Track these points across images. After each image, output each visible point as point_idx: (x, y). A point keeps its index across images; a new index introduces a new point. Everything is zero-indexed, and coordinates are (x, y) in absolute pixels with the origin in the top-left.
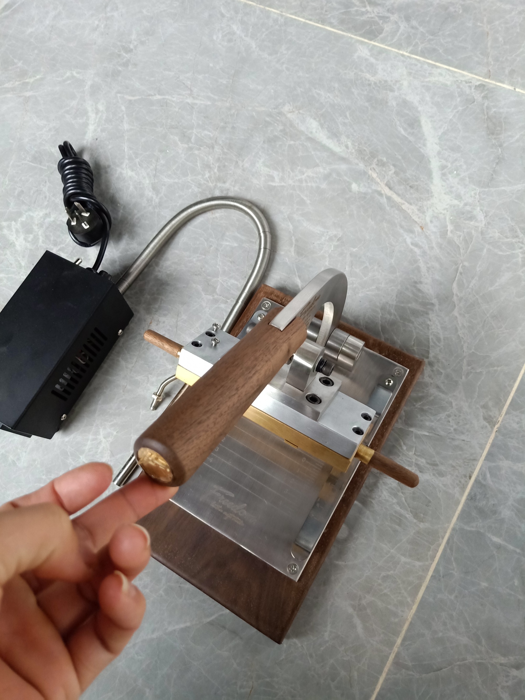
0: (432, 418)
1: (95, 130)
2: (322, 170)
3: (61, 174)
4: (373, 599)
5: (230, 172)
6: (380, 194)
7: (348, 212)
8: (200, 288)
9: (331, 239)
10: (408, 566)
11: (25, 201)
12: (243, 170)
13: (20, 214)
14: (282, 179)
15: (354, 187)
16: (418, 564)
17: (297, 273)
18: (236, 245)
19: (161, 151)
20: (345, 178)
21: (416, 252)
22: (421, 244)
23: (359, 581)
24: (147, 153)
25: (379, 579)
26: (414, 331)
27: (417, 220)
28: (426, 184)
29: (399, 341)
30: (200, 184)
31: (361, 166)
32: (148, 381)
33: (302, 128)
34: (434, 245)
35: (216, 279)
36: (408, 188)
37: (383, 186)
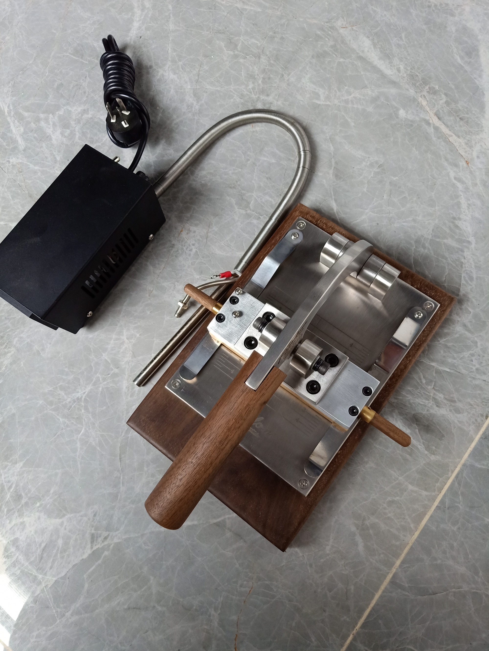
0: (455, 355)
1: (140, 28)
2: (370, 93)
3: (103, 70)
4: (377, 521)
5: (275, 85)
6: (428, 123)
7: (392, 139)
8: (233, 201)
9: (372, 165)
10: (415, 495)
11: (64, 95)
12: (288, 84)
13: (58, 108)
14: (328, 98)
15: (402, 113)
16: (424, 493)
17: (333, 196)
18: (273, 161)
19: (206, 56)
20: (394, 103)
21: (458, 187)
22: (464, 179)
23: (365, 502)
24: (191, 57)
25: (384, 503)
26: (446, 267)
27: (463, 154)
28: (477, 117)
29: (430, 276)
30: (242, 95)
31: (412, 92)
32: (174, 288)
33: (354, 46)
34: (478, 182)
35: (250, 194)
36: (458, 119)
37: (432, 115)
